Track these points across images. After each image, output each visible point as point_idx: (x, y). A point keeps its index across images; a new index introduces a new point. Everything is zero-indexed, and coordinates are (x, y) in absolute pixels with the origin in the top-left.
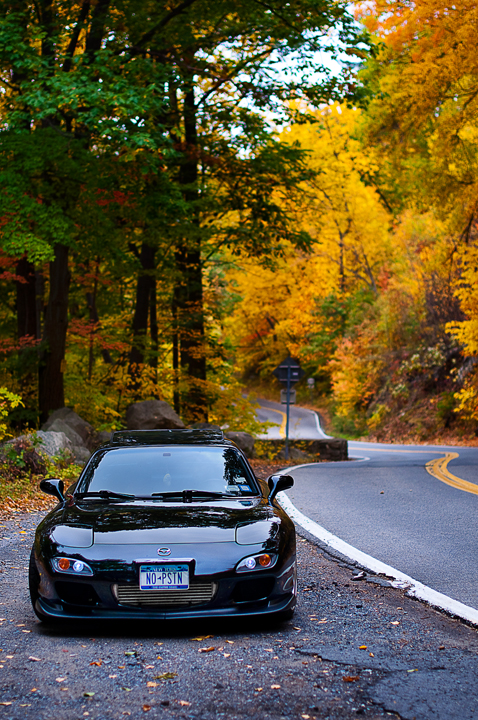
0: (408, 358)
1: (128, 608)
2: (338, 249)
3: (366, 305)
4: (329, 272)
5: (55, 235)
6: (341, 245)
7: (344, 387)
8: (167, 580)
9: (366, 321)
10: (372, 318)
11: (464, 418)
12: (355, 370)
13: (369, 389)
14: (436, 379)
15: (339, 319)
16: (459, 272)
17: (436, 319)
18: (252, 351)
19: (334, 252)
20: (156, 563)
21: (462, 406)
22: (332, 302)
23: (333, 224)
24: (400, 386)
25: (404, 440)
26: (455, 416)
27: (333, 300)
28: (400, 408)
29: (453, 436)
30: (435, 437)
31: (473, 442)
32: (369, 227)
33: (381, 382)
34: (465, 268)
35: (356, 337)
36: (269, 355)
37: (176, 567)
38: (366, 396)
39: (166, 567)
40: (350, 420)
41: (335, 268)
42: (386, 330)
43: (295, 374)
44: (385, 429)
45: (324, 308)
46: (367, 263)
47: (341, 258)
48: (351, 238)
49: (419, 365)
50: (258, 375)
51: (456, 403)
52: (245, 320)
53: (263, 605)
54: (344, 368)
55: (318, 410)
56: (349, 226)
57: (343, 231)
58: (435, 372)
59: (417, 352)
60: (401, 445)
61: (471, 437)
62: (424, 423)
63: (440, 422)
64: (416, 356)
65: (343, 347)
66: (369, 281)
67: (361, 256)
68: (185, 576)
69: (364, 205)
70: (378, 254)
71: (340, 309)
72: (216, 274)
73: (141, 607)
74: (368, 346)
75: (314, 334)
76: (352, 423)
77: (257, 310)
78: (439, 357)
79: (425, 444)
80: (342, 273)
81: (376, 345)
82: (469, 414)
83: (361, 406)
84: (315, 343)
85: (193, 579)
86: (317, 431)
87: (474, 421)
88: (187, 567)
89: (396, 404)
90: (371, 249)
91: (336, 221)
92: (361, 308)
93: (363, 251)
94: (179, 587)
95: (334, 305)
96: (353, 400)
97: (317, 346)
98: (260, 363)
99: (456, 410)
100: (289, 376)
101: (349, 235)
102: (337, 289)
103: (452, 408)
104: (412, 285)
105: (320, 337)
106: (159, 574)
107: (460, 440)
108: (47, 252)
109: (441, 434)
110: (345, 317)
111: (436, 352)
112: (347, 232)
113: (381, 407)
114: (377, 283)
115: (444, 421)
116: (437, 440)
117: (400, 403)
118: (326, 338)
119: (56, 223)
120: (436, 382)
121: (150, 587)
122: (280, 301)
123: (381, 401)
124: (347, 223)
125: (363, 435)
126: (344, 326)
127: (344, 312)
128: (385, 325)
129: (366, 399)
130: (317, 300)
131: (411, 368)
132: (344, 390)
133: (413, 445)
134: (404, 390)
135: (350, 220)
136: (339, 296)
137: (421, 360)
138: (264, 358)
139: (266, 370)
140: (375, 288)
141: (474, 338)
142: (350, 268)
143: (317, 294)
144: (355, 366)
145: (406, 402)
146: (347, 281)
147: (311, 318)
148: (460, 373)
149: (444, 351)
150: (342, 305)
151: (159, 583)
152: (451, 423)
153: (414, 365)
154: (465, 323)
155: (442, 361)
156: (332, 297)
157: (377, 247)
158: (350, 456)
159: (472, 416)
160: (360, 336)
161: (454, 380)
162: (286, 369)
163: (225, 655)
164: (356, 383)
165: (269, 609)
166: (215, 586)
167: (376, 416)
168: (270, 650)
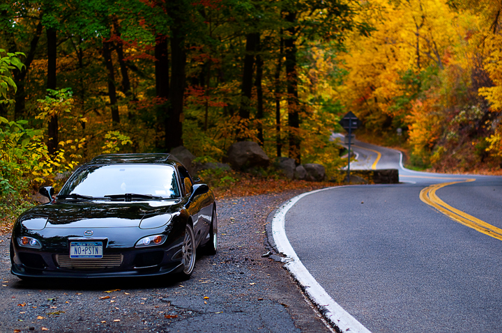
0: (458, 114)
1: (65, 270)
2: (415, 37)
3: (434, 76)
4: (409, 54)
5: (157, 28)
6: (417, 35)
7: (417, 134)
8: (88, 252)
9: (432, 88)
10: (436, 86)
11: (492, 155)
12: (425, 122)
13: (433, 136)
14: (477, 128)
15: (416, 86)
17: (476, 86)
18: (361, 110)
19: (412, 40)
20: (81, 241)
21: (491, 147)
22: (410, 75)
23: (412, 20)
24: (452, 133)
25: (454, 171)
26: (488, 153)
27: (411, 73)
28: (453, 148)
29: (486, 168)
30: (474, 169)
31: (498, 172)
32: (437, 21)
33: (442, 130)
34: (493, 49)
35: (425, 98)
36: (371, 112)
37: (94, 243)
38: (432, 140)
39: (88, 243)
40: (420, 157)
41: (414, 49)
42: (445, 93)
43: (355, 123)
44: (442, 163)
45: (404, 79)
46: (436, 47)
47: (417, 43)
48: (425, 29)
49: (465, 118)
50: (364, 126)
51: (488, 144)
52: (355, 87)
53: (156, 270)
54: (417, 121)
55: (404, 150)
56: (423, 21)
57: (419, 25)
58: (477, 123)
59: (465, 109)
60: (451, 175)
61: (497, 168)
62: (466, 159)
63: (477, 158)
64: (463, 112)
65: (416, 106)
66: (437, 59)
67: (431, 41)
68: (100, 249)
69: (435, 6)
70: (443, 40)
71: (416, 80)
72: (329, 55)
73: (73, 269)
74: (434, 105)
75: (397, 97)
76: (421, 159)
77: (362, 80)
78: (479, 113)
79: (467, 174)
80: (418, 53)
81: (439, 105)
82: (497, 152)
83: (429, 147)
84: (399, 104)
85: (106, 251)
86: (399, 165)
87: (500, 157)
88: (101, 243)
89: (451, 146)
90: (438, 37)
91: (414, 18)
92: (430, 79)
93: (432, 38)
94: (96, 256)
95: (411, 77)
96: (423, 142)
97: (400, 105)
98: (365, 118)
99: (487, 150)
100: (350, 124)
101: (424, 27)
102: (415, 65)
103: (485, 148)
104: (464, 62)
105: (402, 99)
106: (83, 248)
107: (490, 171)
108: (151, 40)
109: (478, 167)
110: (419, 85)
111: (476, 109)
112: (422, 25)
113: (440, 148)
114: (442, 61)
115: (481, 158)
116: (475, 171)
117: (453, 145)
118: (406, 100)
119: (158, 19)
120: (476, 130)
121: (77, 256)
122: (378, 74)
123: (441, 143)
124: (422, 19)
125: (428, 168)
126: (419, 91)
127: (419, 82)
128: (444, 90)
129: (431, 143)
130: (400, 73)
131: (459, 121)
132: (416, 136)
133: (459, 174)
134: (454, 136)
135: (423, 17)
136: (415, 70)
137: (467, 115)
138: (368, 114)
139: (369, 123)
140: (441, 64)
141: (498, 99)
142: (423, 51)
143: (400, 69)
144: (424, 119)
145: (457, 144)
146: (421, 59)
147: (395, 86)
148: (494, 125)
149: (483, 108)
150: (418, 77)
151: (83, 253)
152: (485, 159)
153: (461, 119)
154: (492, 88)
155: (482, 115)
156: (410, 71)
157: (443, 36)
158: (400, 181)
159: (498, 154)
160: (428, 98)
161: (488, 129)
162: (348, 120)
163: (112, 301)
164: (425, 131)
165: (160, 272)
166: (122, 256)
167: (436, 155)
168: (145, 299)
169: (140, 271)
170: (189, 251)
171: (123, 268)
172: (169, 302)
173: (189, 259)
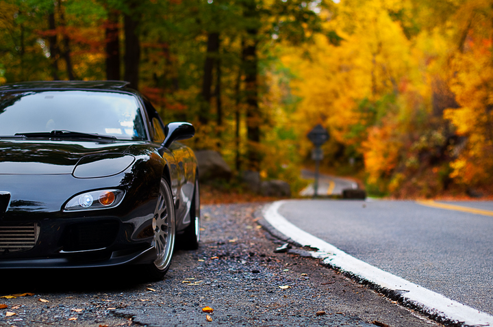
0: (418, 140)
2: (372, 65)
3: (391, 104)
4: (364, 82)
6: (373, 62)
7: (373, 162)
9: (390, 115)
10: (394, 113)
11: (458, 182)
12: (381, 150)
13: (390, 164)
15: (371, 114)
16: (455, 74)
19: (367, 66)
21: (456, 173)
26: (452, 181)
27: (366, 101)
28: (413, 175)
30: (437, 195)
32: (394, 49)
33: (399, 159)
35: (382, 126)
40: (377, 186)
41: (369, 78)
44: (401, 191)
47: (373, 72)
48: (381, 57)
49: (426, 145)
51: (452, 170)
53: (104, 257)
54: (374, 148)
55: (358, 180)
56: (379, 49)
57: (375, 52)
59: (425, 135)
62: (428, 186)
64: (424, 138)
65: (373, 134)
66: (393, 88)
71: (371, 107)
72: (284, 81)
74: (392, 132)
80: (373, 82)
81: (396, 132)
83: (385, 175)
89: (410, 173)
90: (395, 64)
91: (370, 46)
92: (387, 106)
96: (380, 172)
99: (451, 176)
101: (380, 54)
103: (448, 175)
109: (442, 194)
110: (375, 113)
112: (378, 52)
113: (398, 176)
114: (399, 89)
115: (443, 184)
117: (412, 172)
118: (362, 128)
120: (438, 156)
123: (400, 171)
125: (385, 196)
126: (375, 119)
127: (374, 109)
129: (388, 171)
130: (356, 101)
134: (414, 163)
135: (380, 45)
136: (371, 98)
137: (428, 141)
142: (380, 79)
145: (416, 172)
148: (456, 150)
152: (448, 186)
153: (423, 145)
155: (444, 143)
160: (386, 125)
163: (9, 314)
164: (381, 159)
165: (111, 262)
166: (38, 229)
167: (394, 183)
168: (79, 310)
169: (72, 259)
170: (164, 228)
171: (37, 252)
172: (131, 316)
173: (164, 243)
